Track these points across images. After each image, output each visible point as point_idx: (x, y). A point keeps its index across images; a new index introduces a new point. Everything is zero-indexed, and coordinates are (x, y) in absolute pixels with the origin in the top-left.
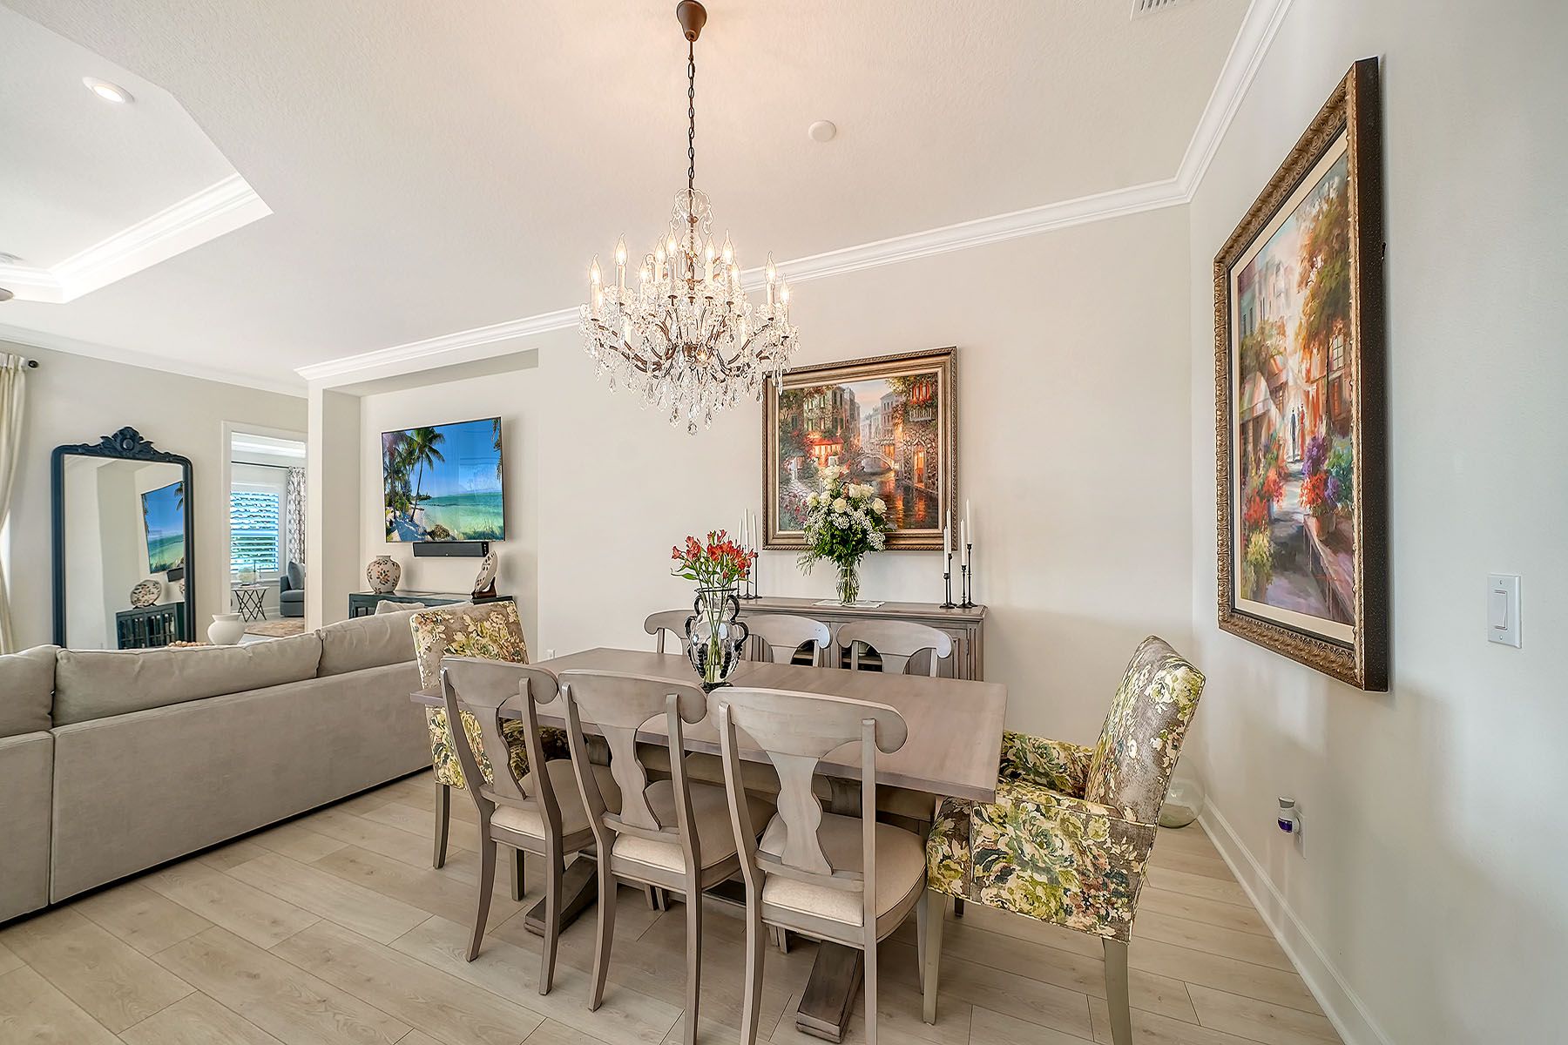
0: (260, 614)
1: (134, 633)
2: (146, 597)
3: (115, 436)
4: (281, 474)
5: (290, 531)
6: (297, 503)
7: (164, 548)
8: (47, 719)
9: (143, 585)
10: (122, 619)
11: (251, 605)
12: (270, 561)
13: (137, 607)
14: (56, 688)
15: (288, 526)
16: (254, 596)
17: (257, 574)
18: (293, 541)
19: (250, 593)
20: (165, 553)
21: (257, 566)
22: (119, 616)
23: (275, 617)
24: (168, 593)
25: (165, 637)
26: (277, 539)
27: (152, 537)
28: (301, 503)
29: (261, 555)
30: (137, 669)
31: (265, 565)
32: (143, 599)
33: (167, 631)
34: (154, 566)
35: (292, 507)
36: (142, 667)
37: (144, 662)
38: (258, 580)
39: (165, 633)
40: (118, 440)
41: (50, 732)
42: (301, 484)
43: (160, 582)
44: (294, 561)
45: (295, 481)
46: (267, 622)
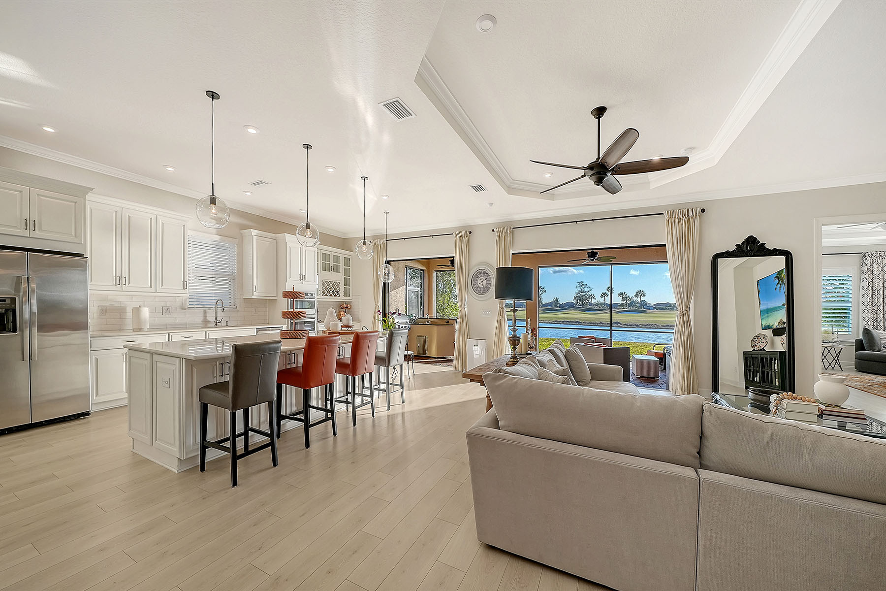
0: (837, 365)
1: (753, 365)
2: (759, 344)
3: (743, 243)
4: (856, 259)
5: (863, 303)
6: (870, 280)
7: (769, 314)
8: (696, 457)
9: (757, 337)
10: (746, 356)
11: (830, 359)
12: (844, 326)
13: (754, 350)
14: (702, 433)
15: (861, 300)
16: (832, 351)
17: (835, 335)
18: (866, 311)
19: (829, 349)
20: (769, 318)
21: (835, 329)
22: (745, 353)
23: (850, 370)
24: (773, 344)
25: (772, 372)
26: (851, 309)
27: (764, 307)
28: (874, 280)
29: (836, 321)
30: (766, 439)
31: (840, 329)
32: (758, 345)
33: (773, 369)
34: (764, 326)
35: (865, 284)
36: (771, 438)
37: (772, 433)
38: (835, 340)
39: (771, 370)
40: (745, 246)
41: (697, 472)
42: (875, 265)
43: (767, 336)
44: (867, 327)
45: (869, 262)
46: (844, 373)
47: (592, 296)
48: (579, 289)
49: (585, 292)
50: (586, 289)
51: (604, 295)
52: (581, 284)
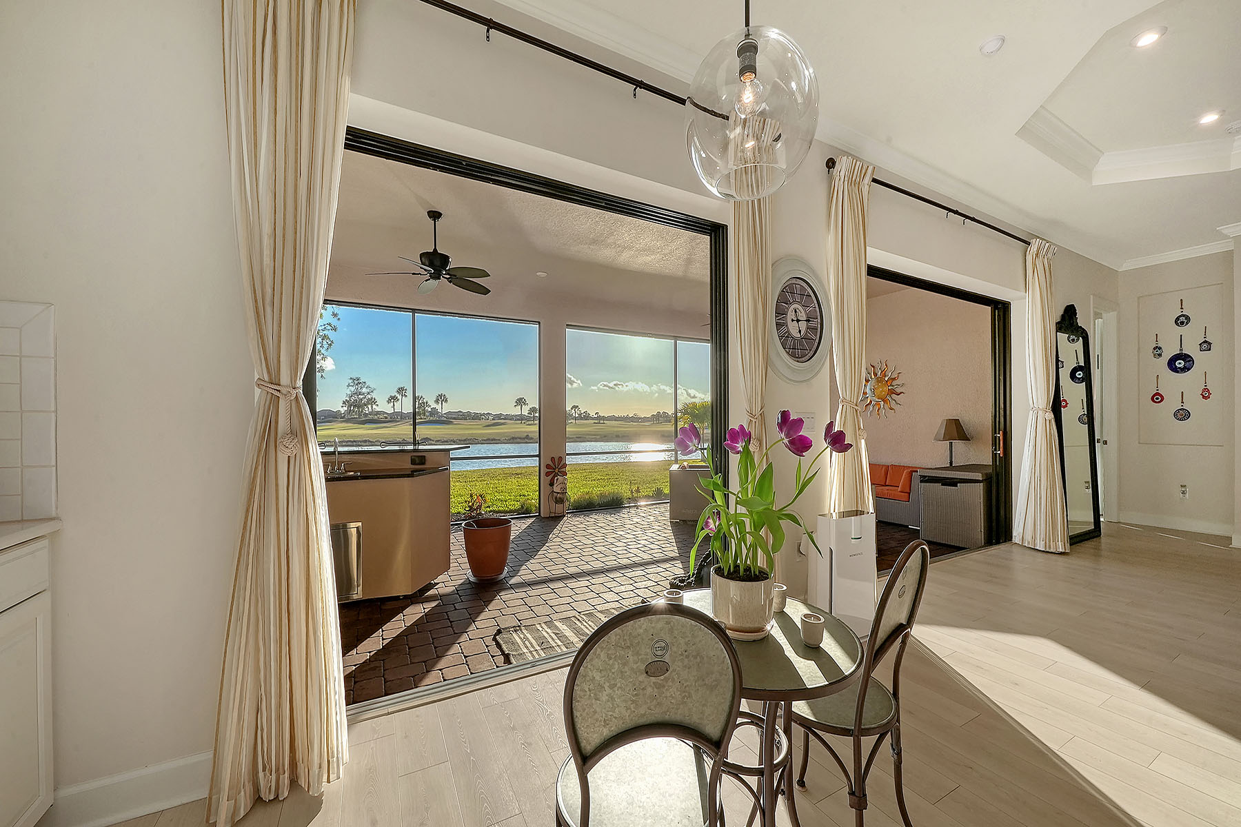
40: (1068, 317)
47: (373, 401)
48: (353, 389)
49: (363, 394)
50: (364, 390)
51: (393, 399)
52: (356, 381)
